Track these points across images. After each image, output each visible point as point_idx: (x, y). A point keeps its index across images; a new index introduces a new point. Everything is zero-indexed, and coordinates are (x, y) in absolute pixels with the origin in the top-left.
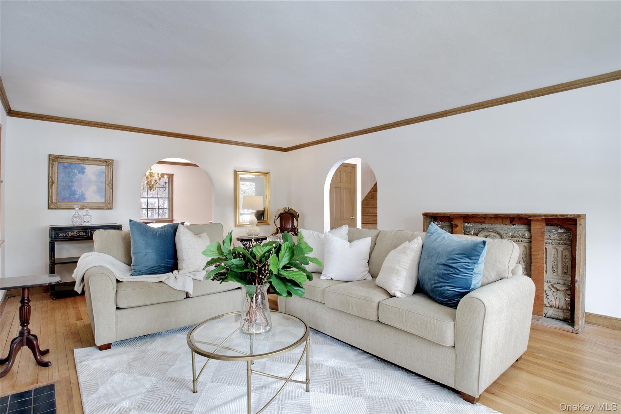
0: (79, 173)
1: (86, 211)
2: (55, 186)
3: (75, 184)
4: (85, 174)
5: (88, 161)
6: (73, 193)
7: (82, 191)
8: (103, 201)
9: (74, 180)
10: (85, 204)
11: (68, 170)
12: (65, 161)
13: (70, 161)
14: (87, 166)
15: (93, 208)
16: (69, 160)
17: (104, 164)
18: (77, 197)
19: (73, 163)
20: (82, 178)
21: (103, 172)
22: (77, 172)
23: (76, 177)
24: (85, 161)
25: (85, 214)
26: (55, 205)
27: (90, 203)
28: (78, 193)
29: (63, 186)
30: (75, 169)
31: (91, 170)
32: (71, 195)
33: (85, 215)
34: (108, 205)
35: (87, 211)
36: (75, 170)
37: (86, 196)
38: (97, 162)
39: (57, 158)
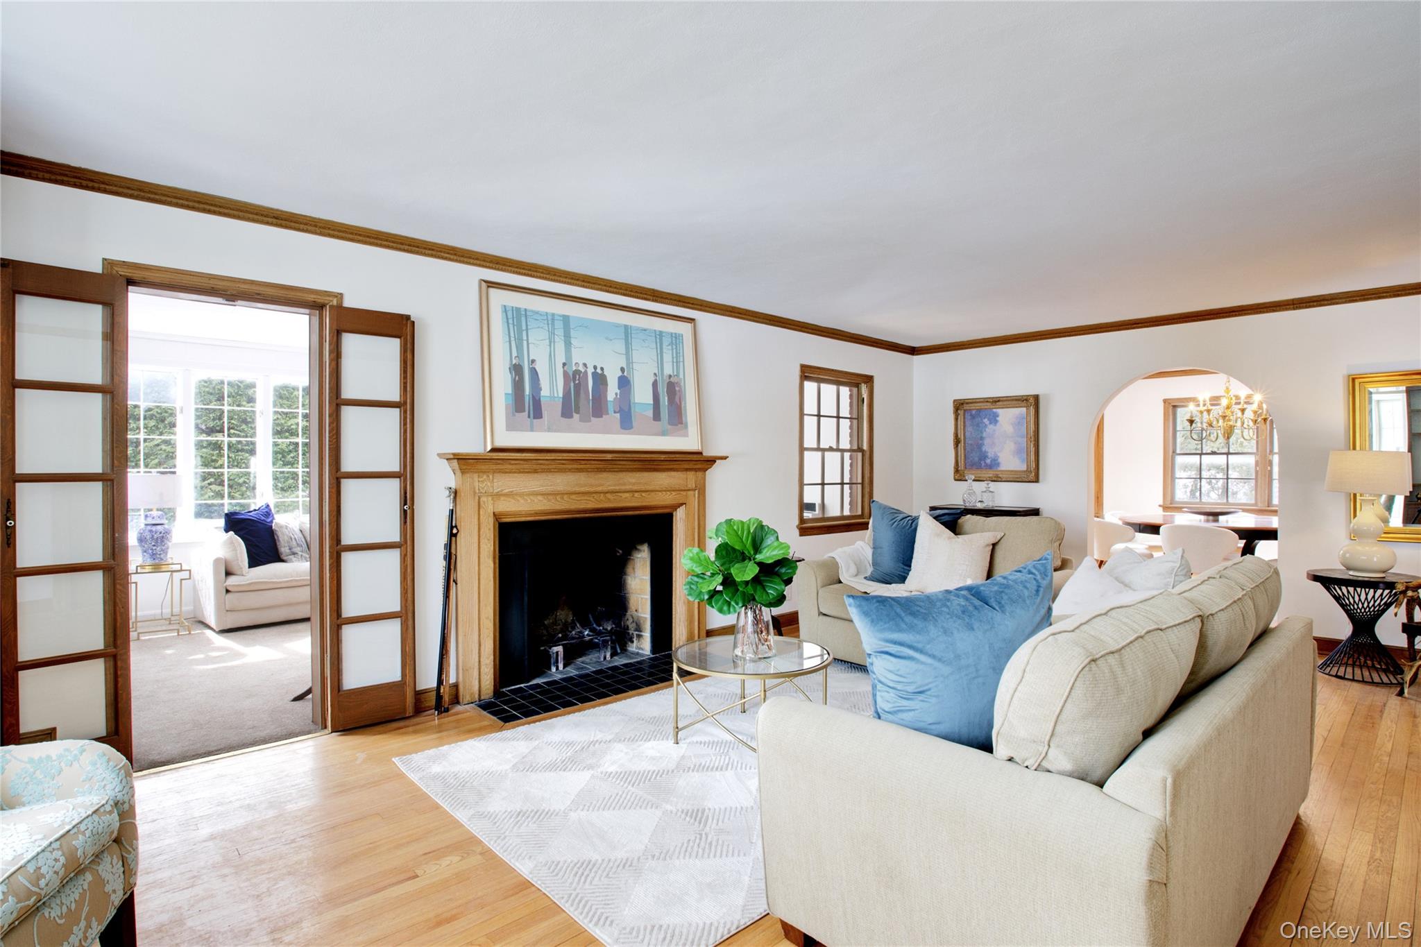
0: (990, 423)
1: (986, 485)
2: (961, 446)
3: (986, 442)
4: (998, 424)
5: (1000, 403)
6: (984, 456)
7: (995, 452)
8: (1024, 468)
9: (984, 435)
10: (999, 473)
11: (977, 420)
12: (972, 406)
13: (978, 406)
14: (1000, 411)
15: (1008, 480)
16: (976, 405)
17: (1024, 404)
18: (988, 461)
19: (981, 409)
20: (994, 430)
21: (1023, 418)
22: (988, 422)
23: (987, 430)
24: (997, 403)
25: (985, 489)
26: (961, 475)
27: (1006, 471)
28: (989, 455)
29: (971, 445)
30: (984, 418)
31: (1008, 417)
32: (980, 460)
33: (985, 492)
34: (1033, 475)
35: (988, 484)
36: (986, 420)
37: (1000, 460)
38: (1014, 402)
39: (962, 404)
